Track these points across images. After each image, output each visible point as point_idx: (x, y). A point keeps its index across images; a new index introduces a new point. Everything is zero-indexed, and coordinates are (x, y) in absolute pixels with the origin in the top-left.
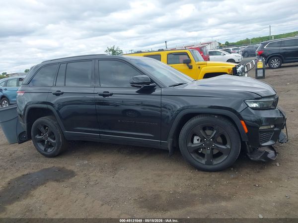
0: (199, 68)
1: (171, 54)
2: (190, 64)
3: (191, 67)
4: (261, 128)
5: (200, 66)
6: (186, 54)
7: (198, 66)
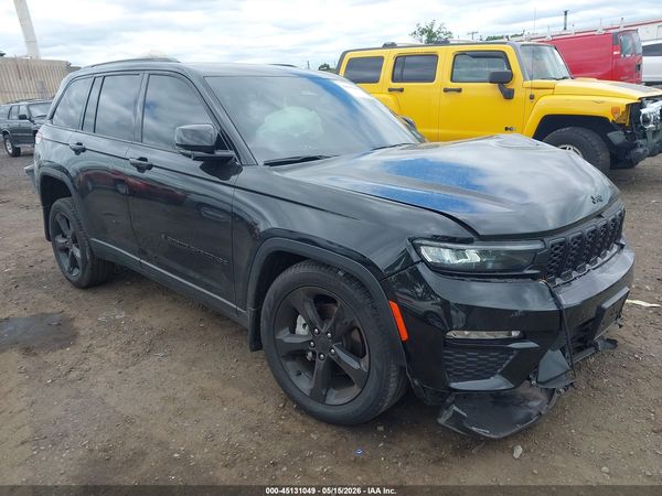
0: (532, 97)
1: (463, 53)
2: (509, 86)
3: (509, 95)
4: (451, 334)
5: (534, 92)
6: (502, 56)
7: (529, 92)
